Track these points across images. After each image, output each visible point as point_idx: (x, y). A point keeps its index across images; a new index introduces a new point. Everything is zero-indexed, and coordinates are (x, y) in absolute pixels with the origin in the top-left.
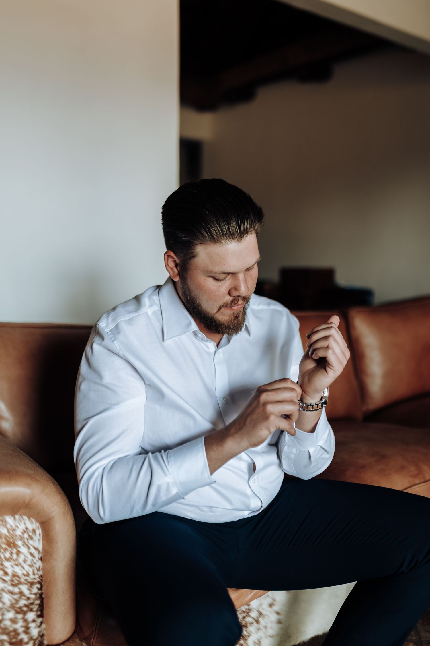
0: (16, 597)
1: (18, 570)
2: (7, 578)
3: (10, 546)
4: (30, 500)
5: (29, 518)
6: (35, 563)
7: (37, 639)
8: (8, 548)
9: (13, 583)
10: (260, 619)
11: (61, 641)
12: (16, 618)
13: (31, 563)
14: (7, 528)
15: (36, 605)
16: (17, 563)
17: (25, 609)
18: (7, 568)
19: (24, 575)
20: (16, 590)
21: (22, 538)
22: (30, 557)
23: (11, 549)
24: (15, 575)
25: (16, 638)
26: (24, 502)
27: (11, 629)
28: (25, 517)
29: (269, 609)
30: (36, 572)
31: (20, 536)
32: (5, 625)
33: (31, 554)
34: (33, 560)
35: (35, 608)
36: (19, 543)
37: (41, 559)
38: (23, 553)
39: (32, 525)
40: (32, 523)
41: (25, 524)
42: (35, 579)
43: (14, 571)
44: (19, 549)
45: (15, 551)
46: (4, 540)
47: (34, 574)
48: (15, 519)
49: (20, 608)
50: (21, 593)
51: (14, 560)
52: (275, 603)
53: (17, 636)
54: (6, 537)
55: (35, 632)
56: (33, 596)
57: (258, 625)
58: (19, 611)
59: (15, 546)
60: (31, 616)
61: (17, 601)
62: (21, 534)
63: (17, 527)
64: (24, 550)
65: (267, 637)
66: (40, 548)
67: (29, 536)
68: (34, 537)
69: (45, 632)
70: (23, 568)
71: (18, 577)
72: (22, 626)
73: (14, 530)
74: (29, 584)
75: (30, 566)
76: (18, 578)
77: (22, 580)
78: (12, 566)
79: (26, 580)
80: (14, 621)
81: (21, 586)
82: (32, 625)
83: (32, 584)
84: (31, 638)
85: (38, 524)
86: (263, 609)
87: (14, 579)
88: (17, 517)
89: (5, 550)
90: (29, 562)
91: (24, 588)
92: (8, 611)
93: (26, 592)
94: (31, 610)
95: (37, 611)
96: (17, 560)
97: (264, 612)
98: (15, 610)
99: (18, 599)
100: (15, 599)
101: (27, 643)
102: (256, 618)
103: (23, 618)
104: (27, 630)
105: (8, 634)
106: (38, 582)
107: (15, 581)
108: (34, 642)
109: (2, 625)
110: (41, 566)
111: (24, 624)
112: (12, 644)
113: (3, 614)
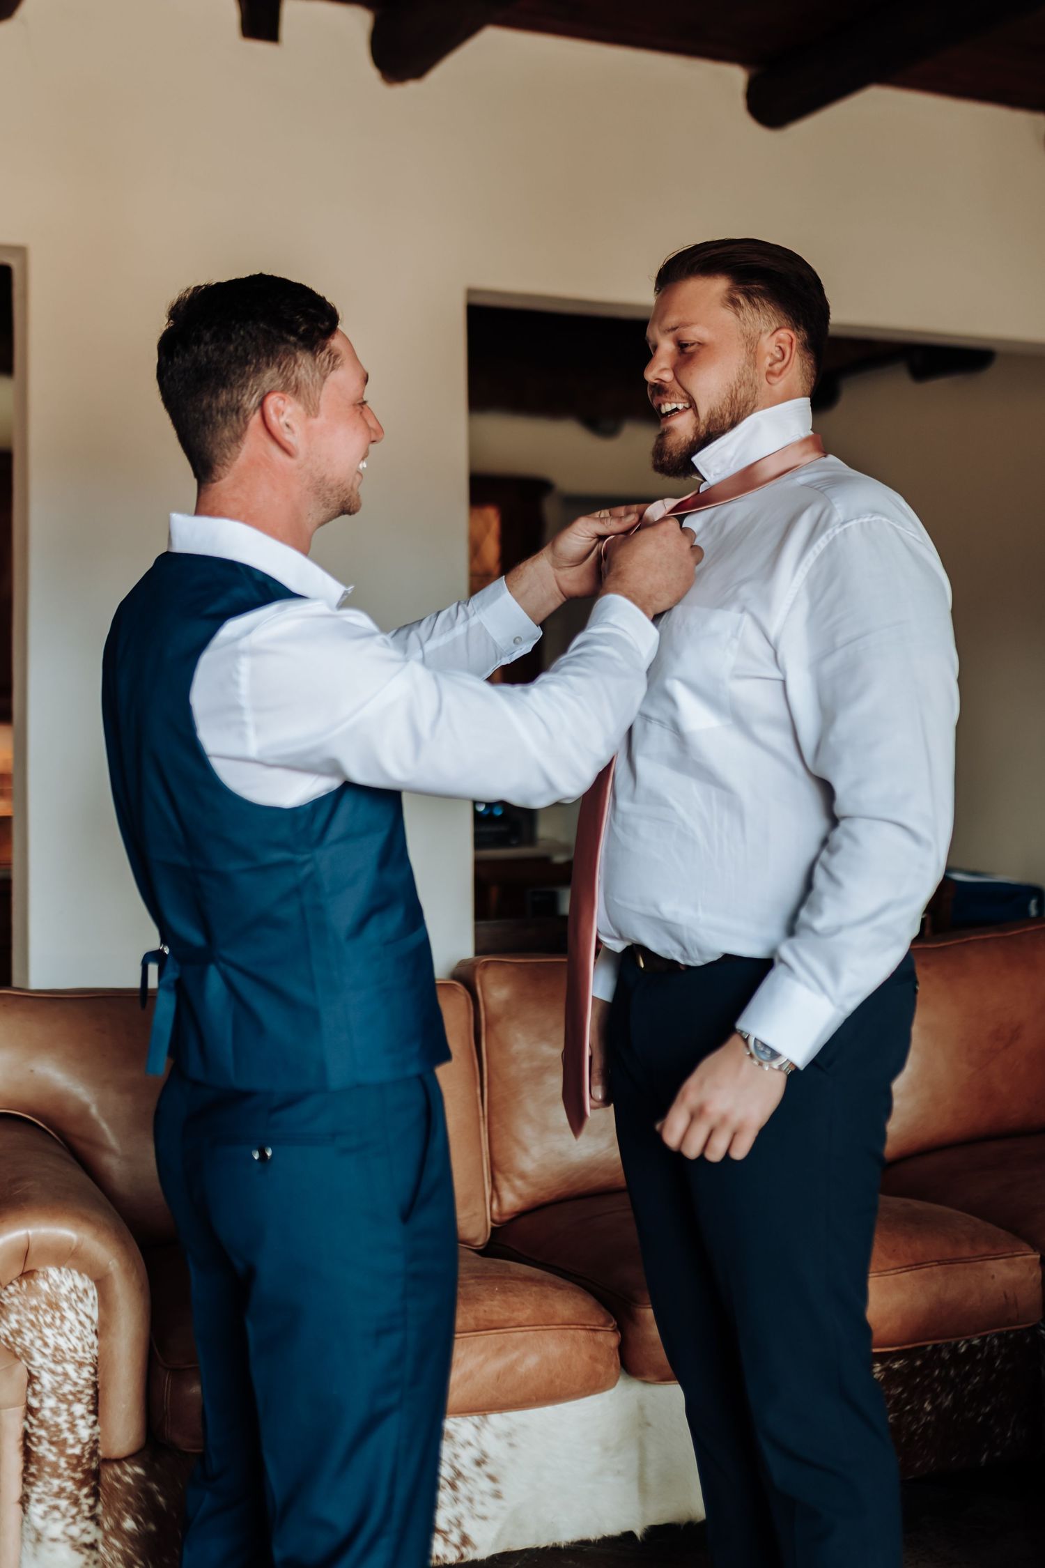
0: (59, 1379)
1: (62, 1342)
2: (48, 1351)
3: (52, 1308)
4: (78, 1246)
5: (80, 1274)
6: (85, 1336)
7: (87, 1443)
8: (48, 1309)
9: (55, 1360)
10: (459, 1483)
11: (122, 1455)
12: (58, 1408)
13: (81, 1335)
14: (48, 1282)
15: (88, 1395)
16: (60, 1331)
17: (71, 1397)
18: (47, 1337)
19: (70, 1350)
20: (59, 1369)
21: (68, 1299)
22: (79, 1327)
23: (52, 1312)
24: (57, 1348)
25: (58, 1436)
26: (70, 1248)
27: (51, 1422)
28: (75, 1272)
29: (476, 1469)
30: (87, 1348)
31: (66, 1295)
32: (43, 1415)
33: (81, 1323)
34: (83, 1331)
35: (86, 1399)
36: (64, 1305)
37: (96, 1333)
38: (69, 1320)
39: (83, 1282)
40: (83, 1279)
41: (73, 1280)
42: (86, 1358)
43: (56, 1343)
44: (64, 1313)
45: (58, 1315)
46: (44, 1299)
47: (84, 1351)
48: (60, 1272)
49: (64, 1395)
50: (66, 1375)
51: (56, 1327)
52: (487, 1460)
53: (59, 1434)
54: (47, 1294)
55: (85, 1433)
56: (82, 1382)
57: (455, 1493)
58: (62, 1399)
59: (58, 1308)
60: (79, 1409)
61: (60, 1385)
62: (67, 1293)
63: (63, 1283)
64: (70, 1315)
65: (473, 1517)
66: (95, 1316)
67: (78, 1297)
68: (85, 1299)
69: (99, 1437)
70: (69, 1340)
71: (62, 1351)
72: (66, 1421)
73: (58, 1287)
74: (77, 1364)
75: (78, 1338)
76: (62, 1354)
77: (68, 1357)
78: (53, 1335)
79: (73, 1358)
80: (55, 1412)
81: (65, 1365)
82: (81, 1423)
83: (81, 1365)
84: (79, 1441)
85: (92, 1284)
86: (464, 1466)
87: (57, 1354)
88: (63, 1270)
89: (45, 1311)
90: (77, 1333)
91: (70, 1368)
92: (49, 1397)
93: (73, 1375)
94: (79, 1401)
95: (87, 1404)
96: (60, 1327)
97: (465, 1472)
98: (58, 1397)
99: (61, 1382)
100: (57, 1382)
101: (73, 1446)
102: (449, 1479)
103: (68, 1410)
104: (73, 1428)
105: (47, 1429)
106: (91, 1364)
107: (58, 1356)
108: (83, 1449)
109: (39, 1415)
110: (96, 1343)
111: (69, 1419)
112: (52, 1443)
113: (41, 1401)
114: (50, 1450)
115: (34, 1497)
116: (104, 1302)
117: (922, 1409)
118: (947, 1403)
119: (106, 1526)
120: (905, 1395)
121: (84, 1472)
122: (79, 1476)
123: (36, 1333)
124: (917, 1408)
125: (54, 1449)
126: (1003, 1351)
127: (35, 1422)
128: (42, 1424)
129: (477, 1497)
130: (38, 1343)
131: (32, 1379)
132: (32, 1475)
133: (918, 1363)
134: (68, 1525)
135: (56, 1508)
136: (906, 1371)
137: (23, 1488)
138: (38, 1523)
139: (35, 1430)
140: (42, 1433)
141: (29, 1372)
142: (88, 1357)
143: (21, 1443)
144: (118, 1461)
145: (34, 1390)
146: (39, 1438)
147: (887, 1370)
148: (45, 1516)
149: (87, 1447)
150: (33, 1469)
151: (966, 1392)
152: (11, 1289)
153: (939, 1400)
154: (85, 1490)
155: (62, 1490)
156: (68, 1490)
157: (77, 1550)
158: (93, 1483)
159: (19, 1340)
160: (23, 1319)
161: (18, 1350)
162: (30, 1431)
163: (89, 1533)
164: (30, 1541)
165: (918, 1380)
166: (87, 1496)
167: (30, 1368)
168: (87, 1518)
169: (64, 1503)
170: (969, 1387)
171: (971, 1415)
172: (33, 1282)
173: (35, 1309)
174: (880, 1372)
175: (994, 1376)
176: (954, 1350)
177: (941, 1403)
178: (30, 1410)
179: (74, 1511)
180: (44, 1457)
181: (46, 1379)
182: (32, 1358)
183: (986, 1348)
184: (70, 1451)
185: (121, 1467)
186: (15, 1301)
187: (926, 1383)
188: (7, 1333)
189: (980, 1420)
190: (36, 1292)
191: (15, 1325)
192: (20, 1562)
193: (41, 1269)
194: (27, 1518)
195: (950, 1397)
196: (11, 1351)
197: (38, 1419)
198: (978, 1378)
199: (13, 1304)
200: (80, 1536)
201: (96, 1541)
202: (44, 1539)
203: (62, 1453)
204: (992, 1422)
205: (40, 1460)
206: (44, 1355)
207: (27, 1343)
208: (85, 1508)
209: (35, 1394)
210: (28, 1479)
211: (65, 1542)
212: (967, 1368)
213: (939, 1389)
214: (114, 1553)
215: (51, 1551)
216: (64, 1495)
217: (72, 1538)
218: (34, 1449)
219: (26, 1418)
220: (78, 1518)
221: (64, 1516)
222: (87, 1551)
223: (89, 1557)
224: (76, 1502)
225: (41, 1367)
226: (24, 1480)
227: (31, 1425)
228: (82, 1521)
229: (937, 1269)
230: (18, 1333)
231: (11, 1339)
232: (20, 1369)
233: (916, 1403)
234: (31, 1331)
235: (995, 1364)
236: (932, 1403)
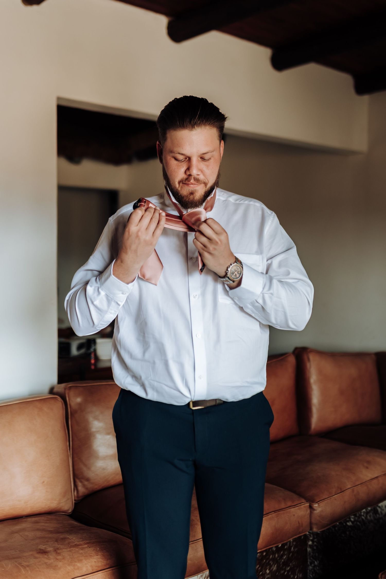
117: (266, 572)
118: (274, 569)
120: (260, 568)
124: (264, 573)
126: (294, 543)
136: (260, 558)
151: (281, 563)
153: (272, 568)
165: (264, 561)
170: (283, 560)
171: (282, 572)
175: (291, 554)
176: (277, 547)
177: (273, 569)
183: (288, 543)
187: (267, 562)
189: (286, 573)
195: (276, 566)
198: (285, 556)
204: (290, 573)
212: (282, 552)
213: (272, 563)
229: (274, 515)
233: (263, 571)
235: (291, 549)
236: (269, 570)
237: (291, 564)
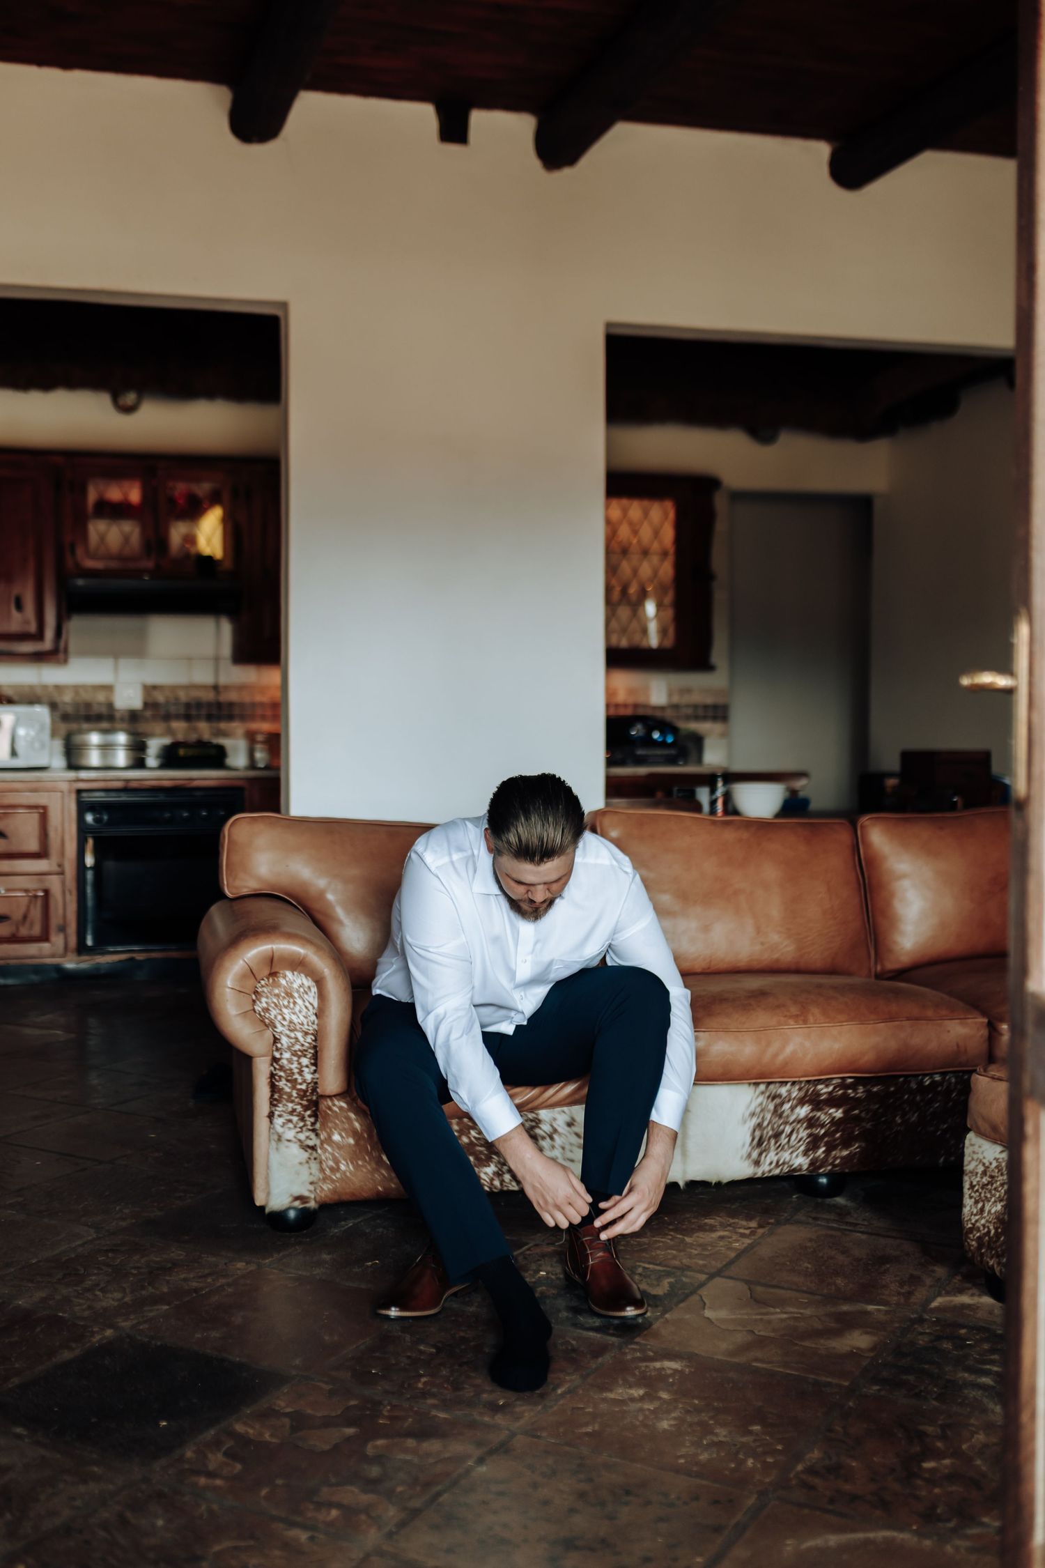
0: (293, 1041)
1: (294, 1018)
2: (285, 1023)
3: (288, 996)
4: (304, 958)
5: (306, 977)
6: (309, 1016)
7: (309, 1083)
8: (286, 996)
9: (290, 1029)
10: (555, 1136)
11: (333, 1094)
12: (291, 1059)
13: (306, 1015)
14: (286, 980)
15: (310, 1053)
16: (293, 1011)
17: (299, 1053)
18: (285, 1014)
19: (300, 1023)
20: (292, 1035)
21: (298, 991)
22: (305, 1010)
23: (288, 998)
24: (291, 1022)
25: (292, 1076)
26: (301, 961)
27: (288, 1068)
28: (302, 975)
30: (310, 1024)
31: (297, 989)
32: (283, 1063)
33: (306, 1007)
34: (307, 1013)
35: (309, 1056)
36: (296, 995)
37: (316, 1015)
38: (299, 1004)
39: (307, 982)
40: (308, 980)
41: (302, 980)
42: (309, 1030)
43: (291, 1018)
44: (296, 1000)
45: (291, 1000)
46: (283, 990)
47: (308, 1025)
48: (293, 974)
49: (295, 1051)
50: (297, 1039)
51: (291, 1008)
52: (575, 1123)
54: (285, 987)
55: (309, 1077)
56: (307, 1045)
57: (552, 1143)
58: (294, 1054)
59: (291, 996)
60: (305, 1061)
61: (293, 1045)
62: (297, 987)
63: (294, 981)
64: (299, 1001)
66: (316, 1005)
67: (305, 991)
68: (309, 993)
69: (318, 1081)
70: (298, 1017)
71: (294, 1023)
72: (296, 1068)
73: (292, 983)
74: (304, 1033)
75: (304, 1016)
76: (294, 1026)
77: (298, 1028)
78: (289, 1013)
79: (301, 1028)
80: (290, 1061)
81: (296, 1032)
82: (306, 1070)
83: (306, 1034)
84: (304, 1081)
85: (314, 984)
86: (559, 1125)
87: (291, 1025)
88: (295, 973)
89: (284, 998)
90: (304, 1014)
91: (299, 1035)
92: (286, 1052)
93: (301, 1039)
94: (305, 1056)
95: (310, 1058)
96: (293, 1009)
97: (559, 1129)
98: (291, 1052)
99: (294, 1043)
100: (291, 1043)
101: (301, 1084)
102: (549, 1133)
103: (298, 1061)
104: (301, 1073)
105: (285, 1071)
106: (312, 1034)
107: (292, 1027)
108: (307, 1086)
109: (280, 1063)
110: (316, 1022)
111: (299, 1066)
112: (288, 1081)
113: (281, 1054)
114: (286, 1085)
115: (277, 1113)
116: (322, 995)
117: (894, 1121)
118: (913, 1119)
119: (322, 1137)
121: (307, 1100)
122: (305, 1103)
123: (278, 1011)
124: (890, 1120)
125: (289, 1085)
126: (959, 1087)
127: (277, 1067)
128: (282, 1068)
129: (567, 1147)
130: (279, 1017)
131: (276, 1040)
132: (276, 1100)
133: (892, 1089)
134: (297, 1133)
135: (290, 1121)
136: (883, 1093)
137: (270, 1108)
138: (280, 1130)
139: (277, 1072)
140: (282, 1074)
141: (274, 1035)
142: (311, 1029)
143: (269, 1080)
144: (330, 1097)
145: (276, 1046)
146: (280, 1077)
147: (868, 1092)
148: (283, 1125)
149: (310, 1085)
150: (276, 1096)
151: (928, 1113)
152: (263, 982)
153: (908, 1117)
154: (309, 1113)
155: (294, 1110)
156: (298, 1111)
157: (303, 1149)
158: (314, 1109)
159: (267, 1015)
160: (270, 1001)
161: (267, 1021)
162: (274, 1072)
163: (311, 1139)
164: (274, 1140)
165: (891, 1101)
166: (310, 1116)
167: (275, 1033)
168: (310, 1130)
169: (295, 1119)
170: (931, 1109)
171: (932, 1129)
172: (276, 979)
173: (277, 996)
174: (862, 1092)
175: (951, 1104)
176: (921, 1083)
177: (909, 1119)
178: (275, 1060)
179: (301, 1124)
180: (283, 1089)
181: (284, 1040)
182: (276, 1027)
183: (945, 1084)
184: (299, 1087)
185: (332, 1100)
186: (265, 990)
187: (898, 1103)
188: (260, 1010)
189: (939, 1133)
190: (279, 986)
191: (265, 1005)
192: (268, 1153)
193: (281, 972)
194: (272, 1126)
195: (916, 1115)
196: (263, 1021)
197: (279, 1065)
199: (263, 992)
200: (305, 1140)
201: (315, 1145)
202: (283, 1139)
203: (294, 1088)
204: (948, 1136)
205: (280, 1091)
206: (283, 1025)
207: (272, 1017)
208: (309, 1123)
209: (278, 1049)
210: (273, 1103)
211: (295, 1143)
212: (930, 1096)
213: (907, 1109)
214: (327, 1154)
215: (287, 1147)
216: (295, 1113)
217: (300, 1141)
218: (277, 1083)
219: (272, 1065)
220: (304, 1129)
221: (295, 1127)
222: (310, 1151)
223: (311, 1154)
224: (302, 1119)
225: (281, 1033)
226: (271, 1104)
227: (275, 1069)
228: (306, 1131)
229: (906, 1023)
230: (267, 1010)
231: (262, 1014)
232: (268, 1034)
233: (889, 1116)
234: (274, 1009)
235: (952, 1094)
236: (901, 1118)
237: (950, 1120)
